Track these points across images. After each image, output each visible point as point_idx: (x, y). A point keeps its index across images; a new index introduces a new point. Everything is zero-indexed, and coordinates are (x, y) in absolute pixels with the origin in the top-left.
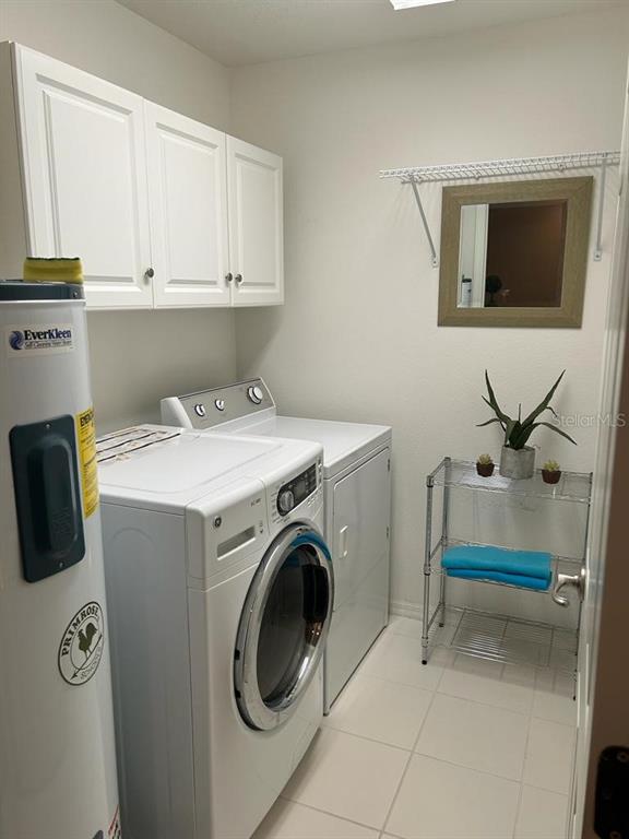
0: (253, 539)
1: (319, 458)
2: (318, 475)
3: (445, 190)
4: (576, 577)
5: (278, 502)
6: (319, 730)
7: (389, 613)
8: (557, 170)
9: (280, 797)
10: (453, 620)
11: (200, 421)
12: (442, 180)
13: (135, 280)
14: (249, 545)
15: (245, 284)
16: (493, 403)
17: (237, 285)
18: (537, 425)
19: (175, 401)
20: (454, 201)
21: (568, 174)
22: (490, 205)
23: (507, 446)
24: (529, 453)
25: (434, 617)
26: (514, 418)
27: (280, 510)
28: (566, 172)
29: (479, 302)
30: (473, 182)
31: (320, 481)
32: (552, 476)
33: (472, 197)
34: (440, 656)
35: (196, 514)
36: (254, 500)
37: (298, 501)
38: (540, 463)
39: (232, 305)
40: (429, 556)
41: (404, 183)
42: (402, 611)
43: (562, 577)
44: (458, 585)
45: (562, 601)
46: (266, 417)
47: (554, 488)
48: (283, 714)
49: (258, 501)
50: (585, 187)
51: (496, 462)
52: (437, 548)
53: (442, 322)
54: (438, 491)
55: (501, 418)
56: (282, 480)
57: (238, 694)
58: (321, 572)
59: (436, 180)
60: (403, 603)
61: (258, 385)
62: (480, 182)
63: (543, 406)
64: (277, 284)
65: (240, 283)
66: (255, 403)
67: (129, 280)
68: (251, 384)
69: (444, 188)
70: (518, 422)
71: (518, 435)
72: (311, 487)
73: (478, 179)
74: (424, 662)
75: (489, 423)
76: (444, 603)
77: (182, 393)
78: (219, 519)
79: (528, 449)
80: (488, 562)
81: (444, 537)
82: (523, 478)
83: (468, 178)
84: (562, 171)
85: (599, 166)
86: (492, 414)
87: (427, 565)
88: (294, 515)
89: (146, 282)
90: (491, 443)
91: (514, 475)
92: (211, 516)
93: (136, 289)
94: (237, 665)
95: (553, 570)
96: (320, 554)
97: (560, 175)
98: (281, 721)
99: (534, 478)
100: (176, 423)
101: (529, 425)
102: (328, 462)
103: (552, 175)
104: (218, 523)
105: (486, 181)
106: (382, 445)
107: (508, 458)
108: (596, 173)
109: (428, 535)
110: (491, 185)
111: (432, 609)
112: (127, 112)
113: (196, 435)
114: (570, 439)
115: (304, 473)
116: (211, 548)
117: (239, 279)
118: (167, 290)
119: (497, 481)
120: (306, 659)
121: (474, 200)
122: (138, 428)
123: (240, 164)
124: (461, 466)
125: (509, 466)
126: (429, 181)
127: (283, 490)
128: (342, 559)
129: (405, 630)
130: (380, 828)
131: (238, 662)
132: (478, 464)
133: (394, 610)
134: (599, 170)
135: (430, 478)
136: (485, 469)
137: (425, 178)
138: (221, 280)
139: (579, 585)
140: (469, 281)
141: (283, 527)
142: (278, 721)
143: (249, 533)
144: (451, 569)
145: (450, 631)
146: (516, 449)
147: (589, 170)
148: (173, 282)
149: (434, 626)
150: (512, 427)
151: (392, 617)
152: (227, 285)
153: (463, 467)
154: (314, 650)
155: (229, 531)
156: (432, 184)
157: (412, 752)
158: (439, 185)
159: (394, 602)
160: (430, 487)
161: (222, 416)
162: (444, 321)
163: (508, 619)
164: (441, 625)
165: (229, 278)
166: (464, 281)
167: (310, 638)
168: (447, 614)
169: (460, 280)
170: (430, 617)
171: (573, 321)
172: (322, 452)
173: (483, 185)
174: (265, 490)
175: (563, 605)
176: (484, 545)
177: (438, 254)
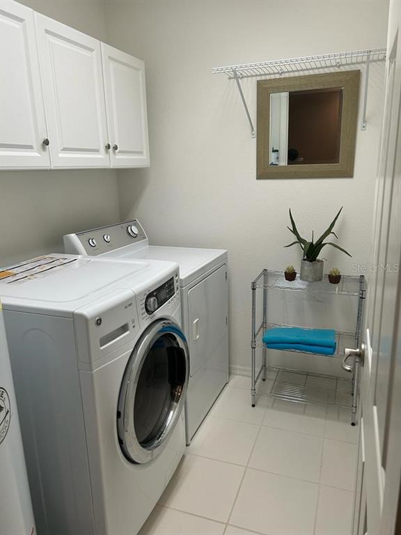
0: (128, 333)
1: (176, 273)
2: (176, 285)
3: (259, 83)
4: (358, 350)
5: (146, 305)
6: (184, 457)
7: (229, 374)
8: (336, 66)
9: (157, 504)
10: (272, 376)
11: (93, 250)
12: (257, 75)
13: (34, 147)
14: (124, 337)
15: (119, 152)
16: (295, 231)
17: (114, 153)
18: (324, 244)
19: (73, 236)
20: (265, 90)
21: (342, 69)
22: (290, 93)
23: (304, 260)
24: (319, 264)
25: (259, 375)
26: (309, 240)
27: (147, 311)
28: (342, 67)
29: (283, 162)
30: (277, 76)
31: (177, 288)
32: (335, 279)
33: (277, 87)
34: (264, 400)
35: (82, 317)
36: (127, 304)
37: (161, 303)
38: (327, 271)
39: (111, 167)
40: (254, 336)
41: (230, 78)
42: (238, 372)
43: (348, 350)
44: (274, 354)
45: (349, 369)
46: (141, 246)
47: (337, 287)
48: (156, 451)
49: (130, 305)
50: (354, 78)
51: (298, 270)
52: (259, 330)
53: (259, 177)
54: (259, 292)
55: (300, 240)
56: (148, 289)
57: (121, 442)
58: (180, 352)
59: (252, 76)
60: (238, 367)
61: (135, 225)
62: (283, 76)
63: (328, 232)
64: (145, 152)
65: (117, 151)
66: (134, 237)
67: (31, 147)
68: (129, 224)
69: (258, 81)
70: (312, 243)
71: (311, 252)
72: (171, 293)
73: (281, 74)
74: (253, 406)
75: (292, 245)
76: (265, 365)
77: (78, 232)
78: (100, 320)
79: (319, 261)
80: (294, 338)
81: (264, 322)
82: (315, 281)
83: (274, 74)
84: (339, 67)
85: (364, 62)
86: (294, 238)
87: (254, 341)
88: (159, 313)
89: (44, 149)
90: (294, 258)
91: (310, 279)
92: (93, 318)
93: (36, 154)
94: (119, 422)
95: (337, 341)
96: (179, 339)
97: (337, 70)
98: (155, 456)
99: (323, 280)
100: (75, 251)
101: (320, 245)
102: (183, 275)
103: (332, 70)
104: (99, 322)
105: (287, 75)
106: (221, 262)
107: (306, 268)
108: (362, 68)
109: (254, 322)
110: (290, 78)
111: (258, 370)
112: (21, 20)
113: (89, 260)
114: (347, 253)
115: (165, 284)
116: (94, 341)
117: (116, 148)
118: (60, 155)
119: (298, 284)
120: (172, 413)
121: (279, 90)
122: (46, 256)
123: (112, 65)
124: (274, 275)
125: (306, 273)
126: (248, 76)
127: (149, 296)
128: (196, 341)
129: (240, 384)
130: (226, 522)
131: (119, 420)
132: (285, 273)
133: (233, 371)
134: (364, 66)
135: (254, 283)
136: (290, 276)
137: (245, 75)
138: (102, 149)
139: (361, 356)
140: (277, 151)
141: (150, 322)
142: (152, 456)
143: (124, 328)
144: (270, 344)
145: (269, 384)
146: (311, 261)
147: (358, 66)
148: (65, 149)
149: (259, 381)
150: (308, 246)
151: (232, 376)
152: (107, 152)
153: (275, 275)
154: (177, 406)
155: (108, 328)
156: (250, 79)
157: (247, 467)
158: (255, 80)
159: (232, 366)
160: (254, 289)
161: (109, 246)
162: (261, 175)
163: (308, 374)
164: (264, 380)
165: (108, 147)
166: (273, 151)
167: (174, 398)
168: (267, 372)
169: (271, 150)
170: (256, 375)
171: (348, 173)
172: (178, 269)
173: (285, 78)
174: (135, 297)
175: (349, 371)
176: (291, 326)
177: (255, 129)
